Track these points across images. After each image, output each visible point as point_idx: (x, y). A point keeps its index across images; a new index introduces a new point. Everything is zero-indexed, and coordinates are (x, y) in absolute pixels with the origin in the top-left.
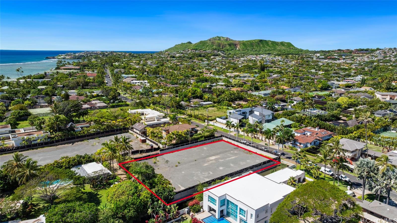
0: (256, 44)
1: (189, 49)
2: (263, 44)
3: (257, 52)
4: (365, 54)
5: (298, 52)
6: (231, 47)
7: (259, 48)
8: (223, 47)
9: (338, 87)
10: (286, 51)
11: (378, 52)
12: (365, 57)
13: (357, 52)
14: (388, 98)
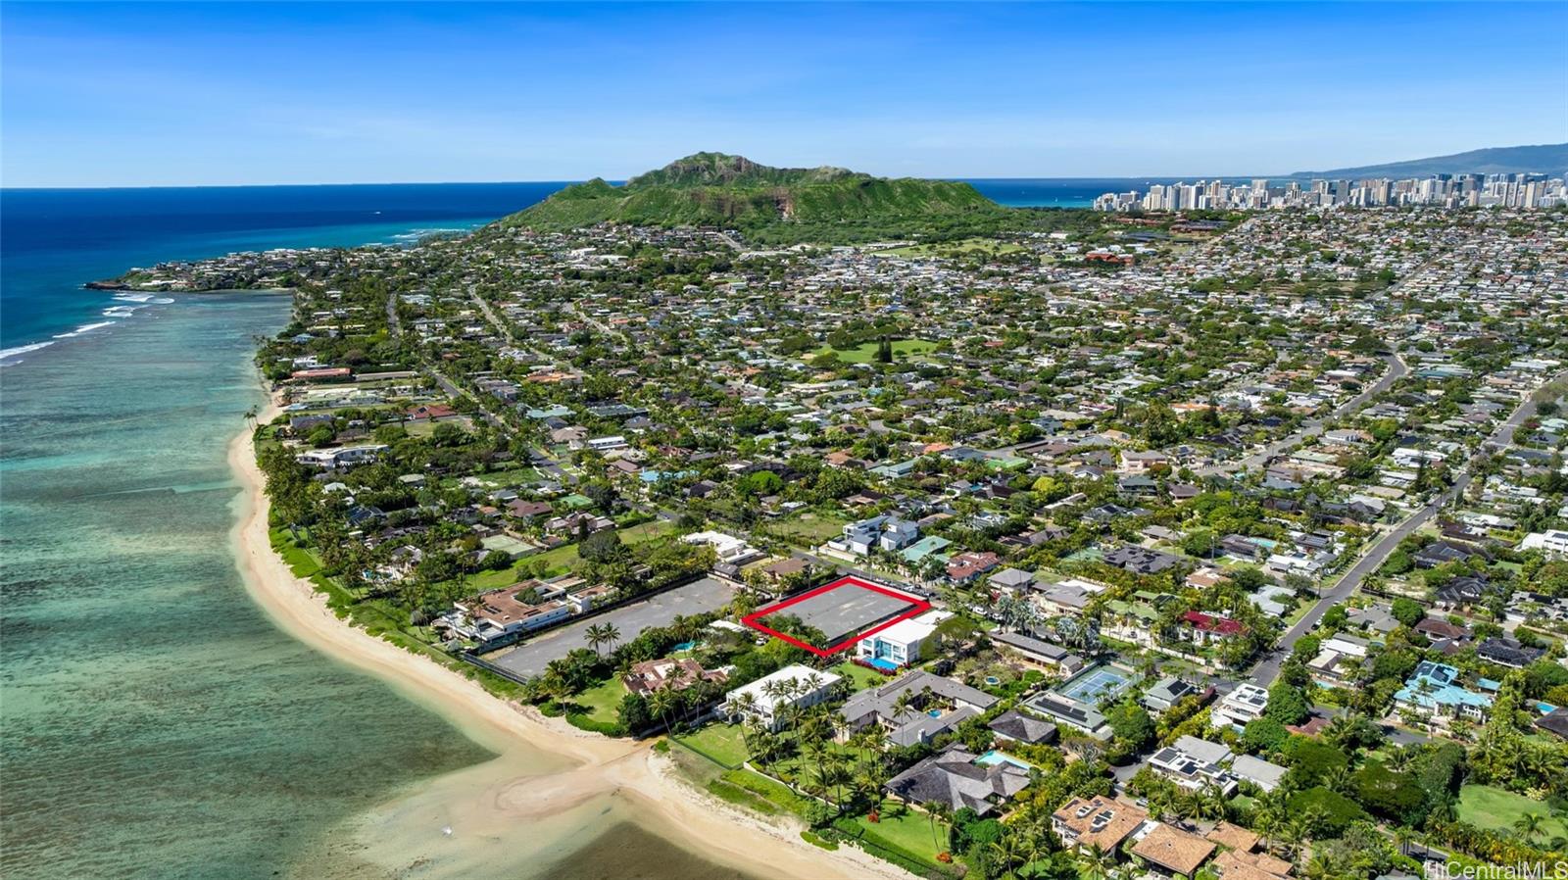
0: (851, 197)
2: (874, 197)
3: (855, 231)
4: (1208, 236)
5: (994, 226)
6: (761, 211)
7: (860, 210)
8: (733, 212)
9: (1061, 429)
10: (955, 221)
11: (1246, 226)
12: (1204, 250)
13: (1184, 226)
14: (1140, 464)
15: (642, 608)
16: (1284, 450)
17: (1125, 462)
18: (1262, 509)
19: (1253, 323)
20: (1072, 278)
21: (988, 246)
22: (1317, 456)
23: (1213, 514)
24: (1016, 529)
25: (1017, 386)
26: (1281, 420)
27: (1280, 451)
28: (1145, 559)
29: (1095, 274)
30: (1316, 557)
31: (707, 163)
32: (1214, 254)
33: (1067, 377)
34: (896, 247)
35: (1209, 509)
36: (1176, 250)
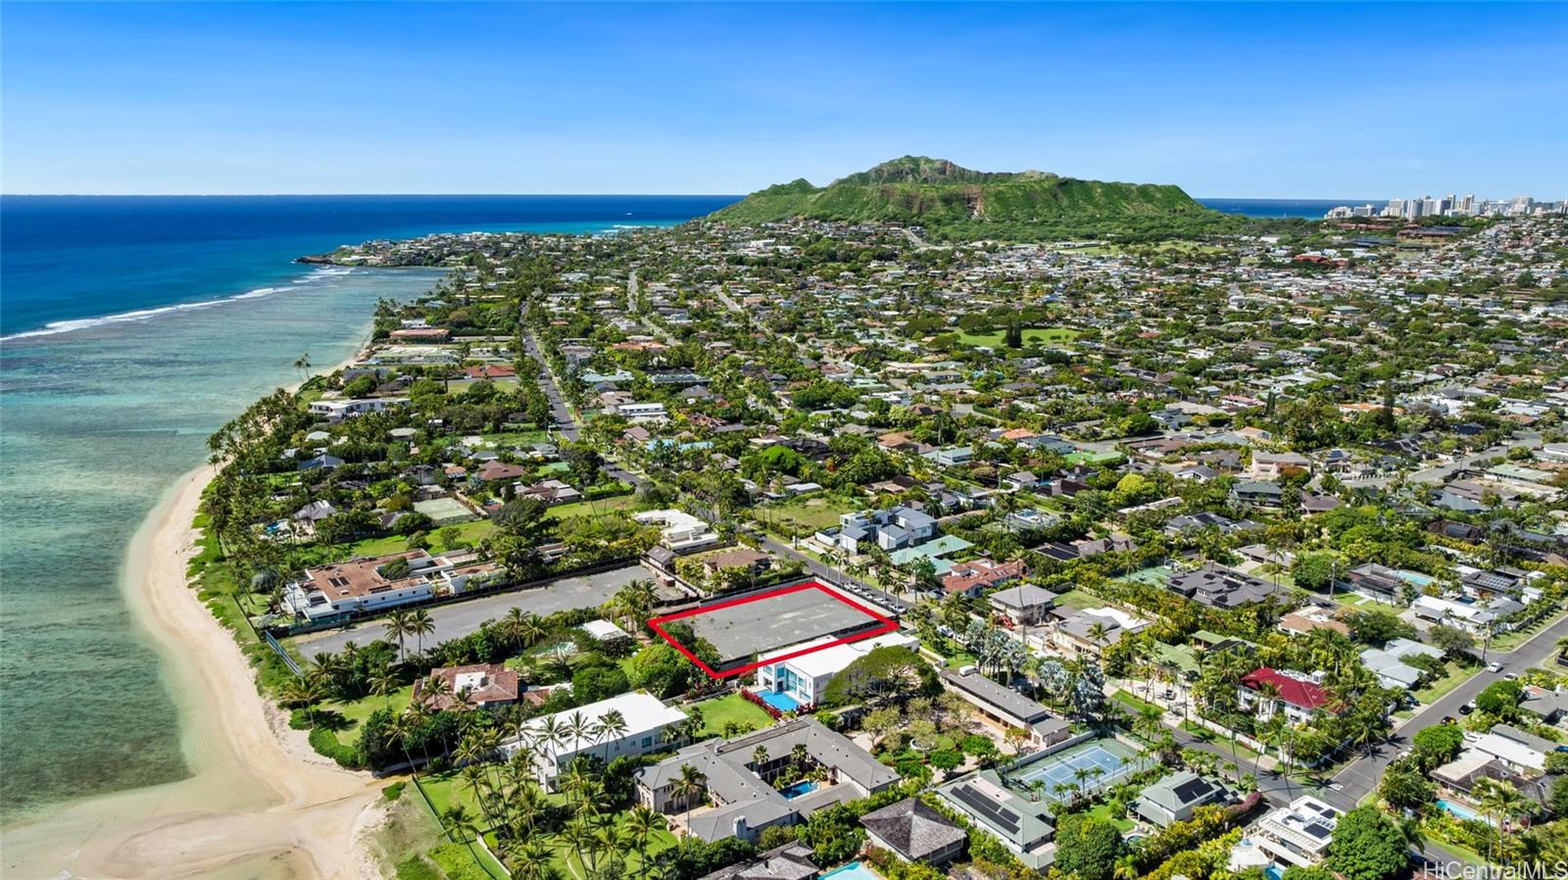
0: (1046, 196)
1: (800, 217)
2: (1071, 197)
3: (1045, 230)
4: (1441, 241)
5: (1198, 228)
6: (951, 209)
7: (1054, 210)
8: (921, 209)
9: (1188, 424)
10: (1156, 223)
11: (1491, 232)
12: (1434, 255)
13: (1415, 232)
14: (1274, 468)
15: (533, 595)
16: (1478, 463)
17: (1255, 466)
18: (1422, 533)
19: (1475, 324)
20: (1270, 277)
21: (1186, 247)
22: (1524, 472)
23: (1346, 535)
24: (1068, 535)
25: (1154, 376)
26: (1484, 427)
27: (1472, 464)
28: (1225, 587)
29: (1299, 275)
30: (1492, 605)
31: (912, 166)
32: (1446, 259)
33: (1221, 370)
34: (1086, 246)
35: (1343, 528)
36: (1400, 256)
